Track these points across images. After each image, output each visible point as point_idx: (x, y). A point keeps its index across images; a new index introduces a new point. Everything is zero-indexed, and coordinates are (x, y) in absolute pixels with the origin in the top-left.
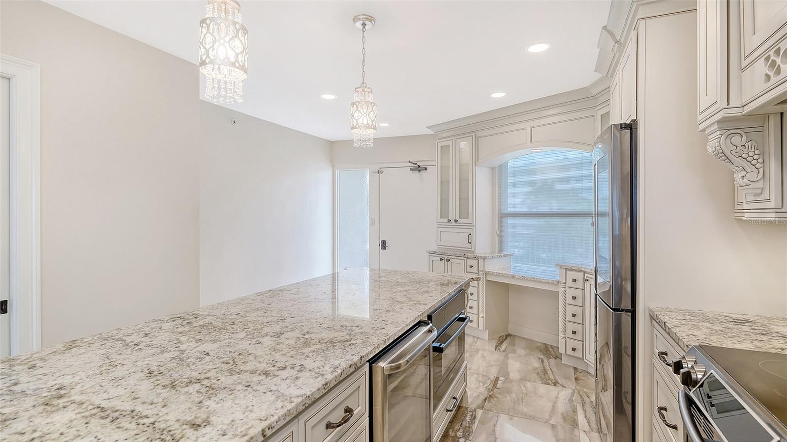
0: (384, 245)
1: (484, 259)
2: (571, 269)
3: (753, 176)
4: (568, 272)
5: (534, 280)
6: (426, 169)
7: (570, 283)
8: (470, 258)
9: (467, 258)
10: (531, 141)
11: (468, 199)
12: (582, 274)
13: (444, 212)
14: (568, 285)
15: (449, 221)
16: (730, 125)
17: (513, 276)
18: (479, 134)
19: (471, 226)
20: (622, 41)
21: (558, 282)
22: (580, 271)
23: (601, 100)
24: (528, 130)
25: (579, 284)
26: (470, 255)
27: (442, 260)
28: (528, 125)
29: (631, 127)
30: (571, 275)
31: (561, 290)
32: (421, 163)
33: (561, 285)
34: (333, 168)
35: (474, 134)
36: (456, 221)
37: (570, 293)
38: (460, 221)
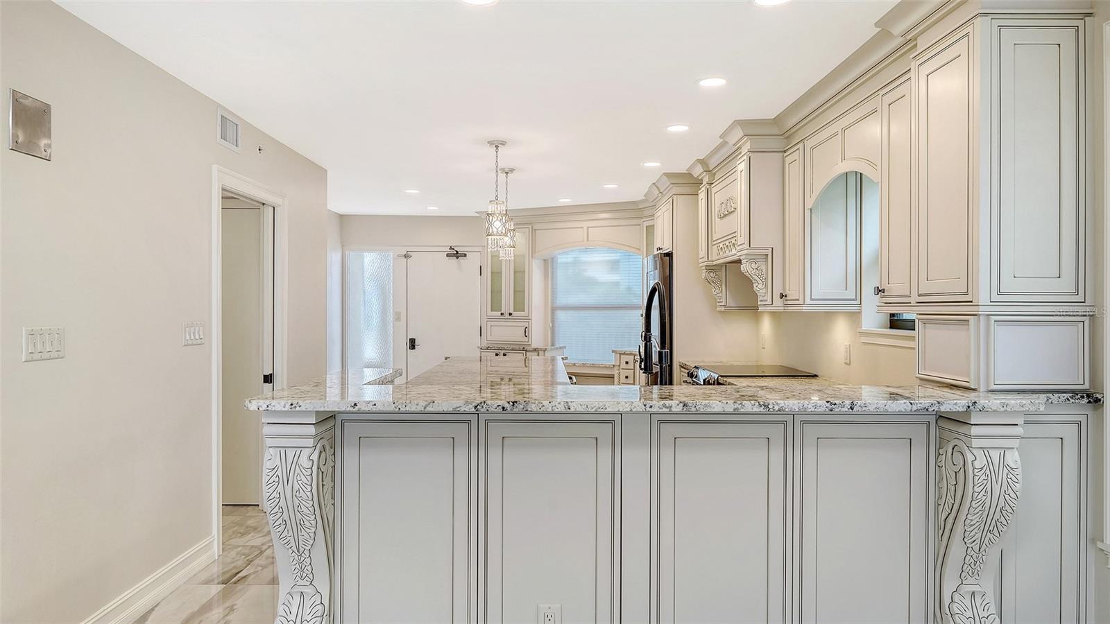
0: (412, 344)
1: (544, 351)
2: (624, 354)
3: (717, 291)
4: (622, 356)
5: (593, 366)
6: (465, 255)
7: (623, 365)
8: (529, 351)
9: (526, 351)
10: (588, 240)
11: (524, 291)
12: (633, 357)
13: (496, 304)
14: (622, 367)
15: (502, 314)
16: (710, 268)
17: (574, 364)
18: (536, 226)
19: (528, 319)
20: (664, 193)
21: (614, 366)
22: (631, 354)
23: (646, 213)
24: (585, 228)
25: (631, 366)
26: (528, 348)
27: (497, 355)
28: (585, 225)
29: (669, 255)
30: (624, 358)
31: (615, 372)
32: (461, 248)
33: (616, 368)
34: (342, 249)
35: (530, 226)
36: (510, 314)
37: (624, 373)
38: (515, 314)
